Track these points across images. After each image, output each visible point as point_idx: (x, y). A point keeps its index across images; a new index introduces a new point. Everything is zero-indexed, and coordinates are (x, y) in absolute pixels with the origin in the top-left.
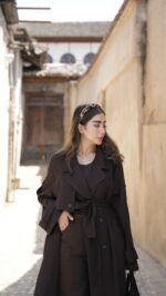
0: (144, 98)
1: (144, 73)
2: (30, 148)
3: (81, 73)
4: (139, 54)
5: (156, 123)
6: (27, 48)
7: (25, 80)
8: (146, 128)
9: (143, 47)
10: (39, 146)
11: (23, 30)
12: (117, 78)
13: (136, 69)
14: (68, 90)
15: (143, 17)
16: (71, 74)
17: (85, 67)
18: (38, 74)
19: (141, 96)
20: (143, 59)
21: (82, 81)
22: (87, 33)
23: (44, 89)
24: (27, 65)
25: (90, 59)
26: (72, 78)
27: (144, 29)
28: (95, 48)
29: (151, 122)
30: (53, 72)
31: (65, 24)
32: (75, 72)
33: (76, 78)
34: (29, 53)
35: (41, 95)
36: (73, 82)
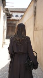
0: (35, 24)
1: (35, 19)
2: (8, 35)
3: (20, 19)
4: (34, 14)
5: (37, 30)
6: (8, 13)
7: (7, 20)
8: (35, 31)
9: (35, 12)
10: (10, 35)
11: (7, 8)
12: (28, 20)
13: (33, 17)
14: (17, 23)
15: (35, 5)
16: (17, 19)
17: (21, 18)
18: (10, 19)
19: (34, 24)
20: (35, 15)
21: (20, 21)
22: (21, 10)
23: (12, 22)
24: (8, 17)
25: (22, 16)
26: (18, 20)
27: (35, 8)
28: (23, 14)
29: (36, 30)
30: (14, 19)
31: (17, 8)
32: (18, 19)
33: (19, 20)
34: (8, 14)
35: (11, 24)
36: (18, 21)
